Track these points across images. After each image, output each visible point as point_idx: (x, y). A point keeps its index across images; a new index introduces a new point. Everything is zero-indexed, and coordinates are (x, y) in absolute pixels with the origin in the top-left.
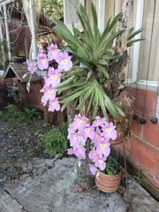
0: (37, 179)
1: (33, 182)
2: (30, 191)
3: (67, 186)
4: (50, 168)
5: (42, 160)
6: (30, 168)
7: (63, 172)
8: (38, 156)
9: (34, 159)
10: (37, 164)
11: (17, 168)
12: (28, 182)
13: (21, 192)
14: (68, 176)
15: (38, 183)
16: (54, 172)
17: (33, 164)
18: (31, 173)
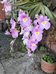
0: (15, 60)
1: (13, 61)
2: (10, 65)
3: (28, 66)
4: (22, 56)
5: (20, 53)
6: (14, 55)
7: (27, 59)
8: (19, 51)
9: (17, 52)
10: (18, 54)
11: (9, 54)
12: (11, 61)
13: (7, 64)
14: (29, 61)
15: (15, 62)
16: (23, 59)
17: (16, 54)
18: (14, 57)
